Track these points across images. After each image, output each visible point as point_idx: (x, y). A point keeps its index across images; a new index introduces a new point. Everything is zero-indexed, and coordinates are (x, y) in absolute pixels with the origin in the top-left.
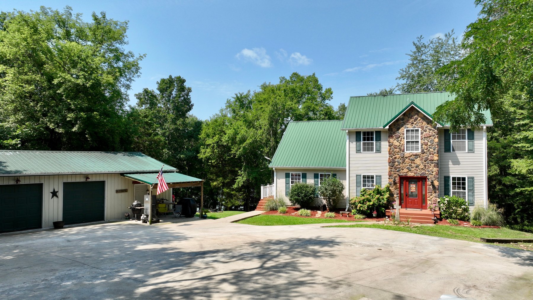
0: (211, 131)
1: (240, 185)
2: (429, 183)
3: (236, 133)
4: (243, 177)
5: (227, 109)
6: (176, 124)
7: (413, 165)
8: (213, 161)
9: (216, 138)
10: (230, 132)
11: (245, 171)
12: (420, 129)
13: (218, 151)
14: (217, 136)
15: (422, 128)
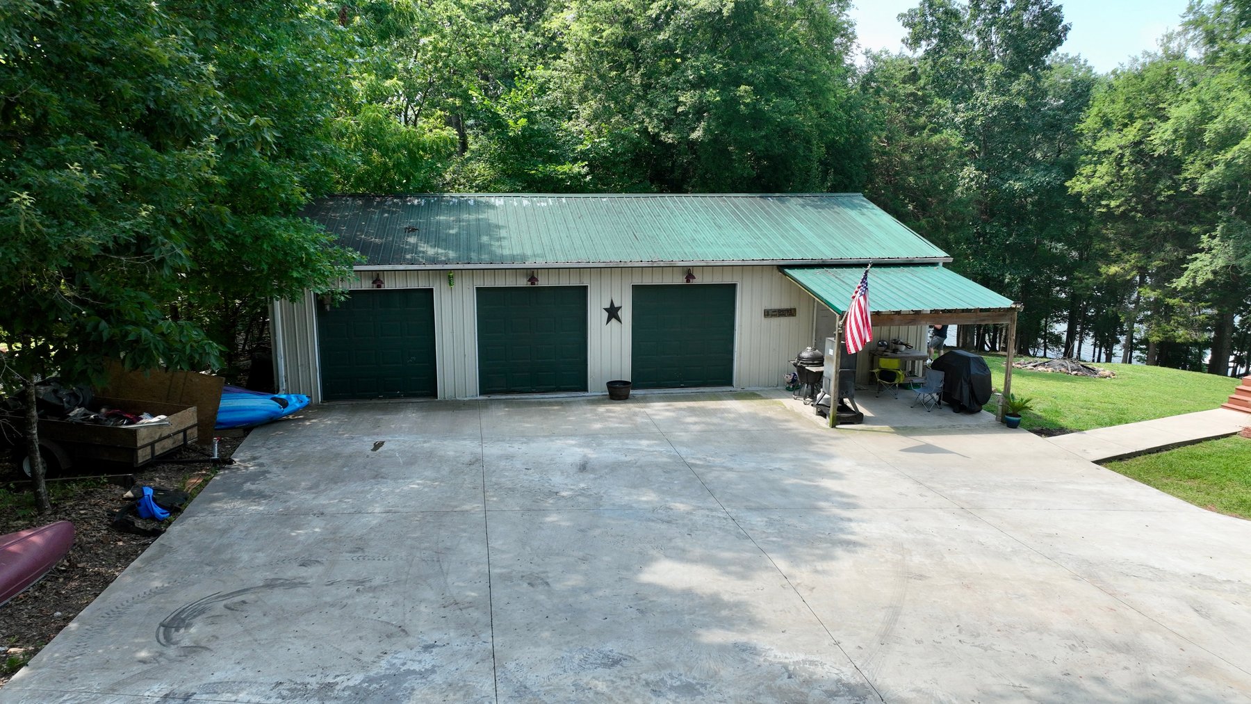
0: (1117, 109)
1: (1199, 282)
3: (1206, 117)
4: (1214, 256)
5: (1186, 31)
6: (1006, 92)
8: (1113, 204)
9: (1132, 133)
10: (1182, 113)
11: (1224, 238)
13: (1137, 173)
14: (1138, 124)
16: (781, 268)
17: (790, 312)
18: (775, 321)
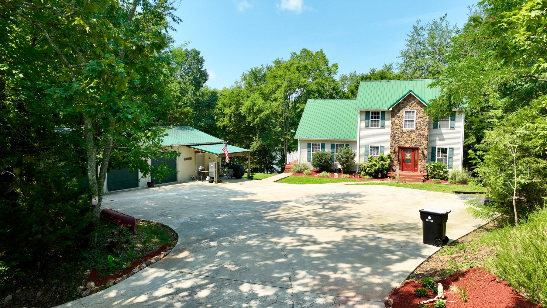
0: (227, 102)
1: (254, 150)
2: (420, 152)
3: (254, 105)
4: (257, 143)
5: (242, 81)
6: (196, 95)
7: (409, 138)
8: (230, 129)
9: (233, 108)
10: (247, 104)
11: (259, 138)
12: (415, 111)
13: (234, 120)
14: (234, 106)
15: (417, 110)
16: (189, 146)
17: (190, 159)
18: (187, 161)
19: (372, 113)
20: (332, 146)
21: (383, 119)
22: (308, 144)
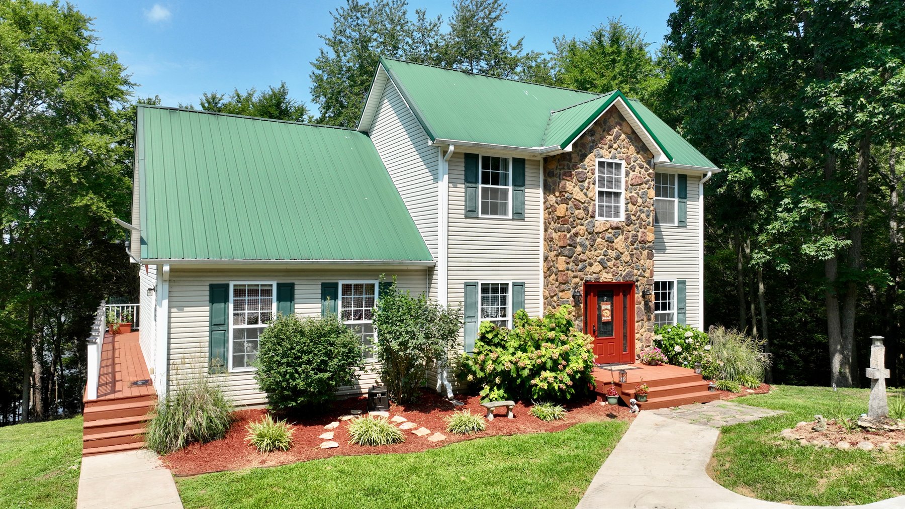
2: (638, 296)
7: (610, 252)
12: (624, 164)
15: (627, 159)
19: (486, 159)
20: (329, 291)
21: (519, 182)
22: (212, 287)
